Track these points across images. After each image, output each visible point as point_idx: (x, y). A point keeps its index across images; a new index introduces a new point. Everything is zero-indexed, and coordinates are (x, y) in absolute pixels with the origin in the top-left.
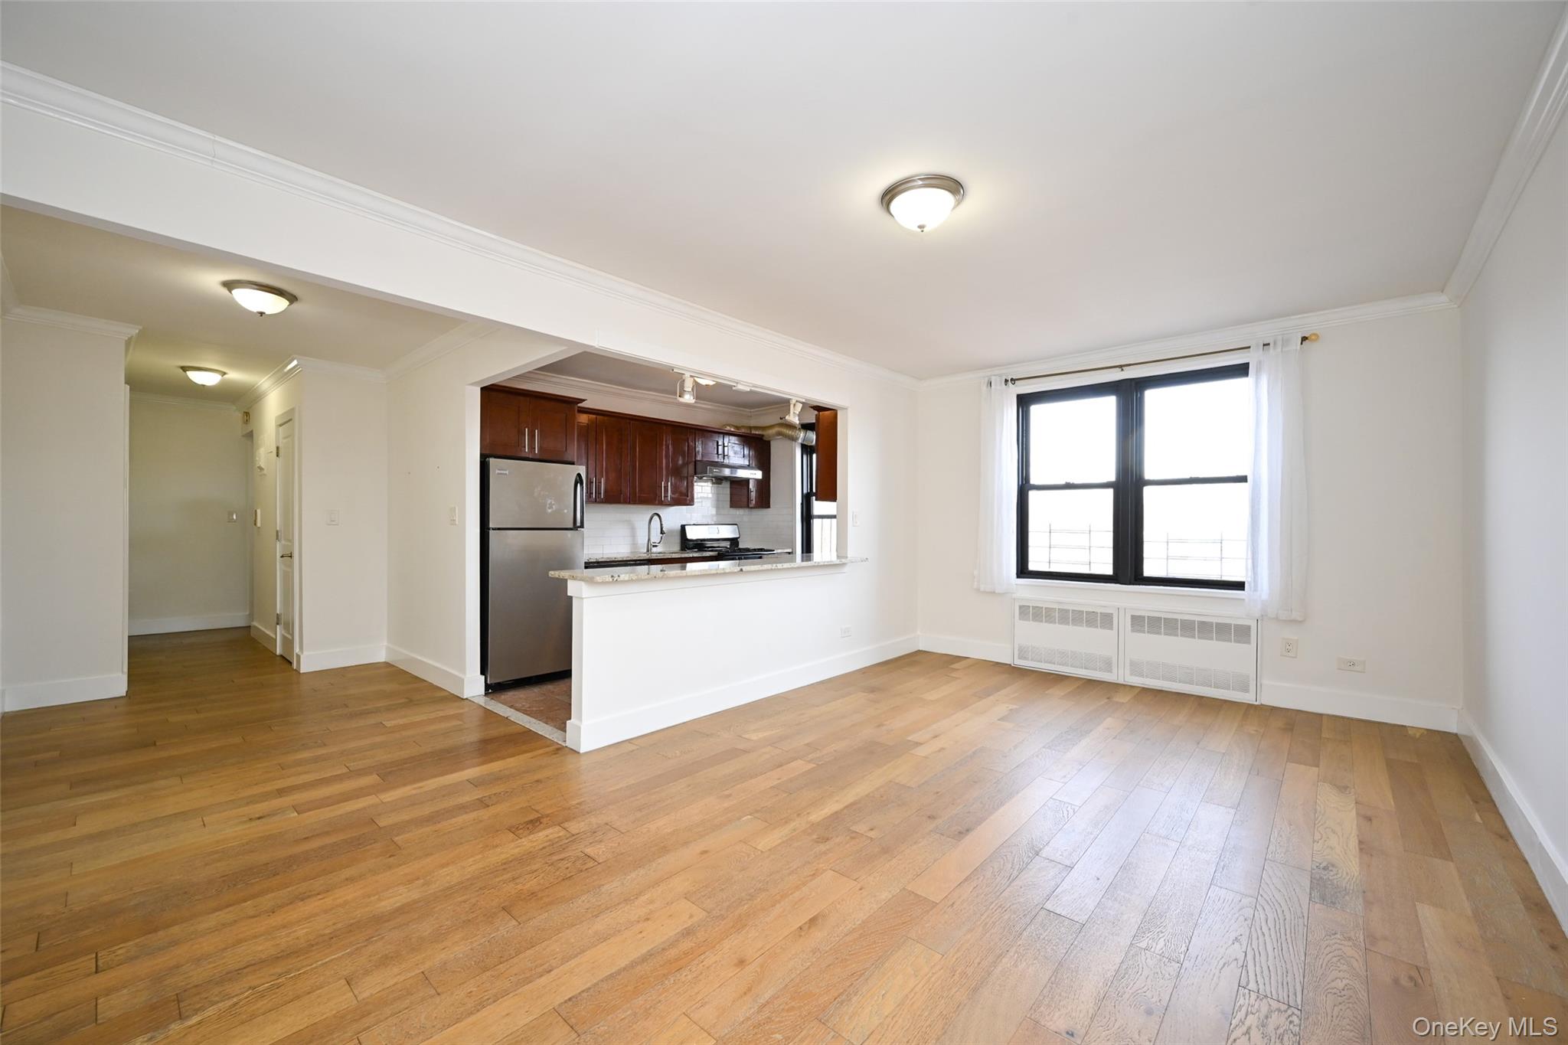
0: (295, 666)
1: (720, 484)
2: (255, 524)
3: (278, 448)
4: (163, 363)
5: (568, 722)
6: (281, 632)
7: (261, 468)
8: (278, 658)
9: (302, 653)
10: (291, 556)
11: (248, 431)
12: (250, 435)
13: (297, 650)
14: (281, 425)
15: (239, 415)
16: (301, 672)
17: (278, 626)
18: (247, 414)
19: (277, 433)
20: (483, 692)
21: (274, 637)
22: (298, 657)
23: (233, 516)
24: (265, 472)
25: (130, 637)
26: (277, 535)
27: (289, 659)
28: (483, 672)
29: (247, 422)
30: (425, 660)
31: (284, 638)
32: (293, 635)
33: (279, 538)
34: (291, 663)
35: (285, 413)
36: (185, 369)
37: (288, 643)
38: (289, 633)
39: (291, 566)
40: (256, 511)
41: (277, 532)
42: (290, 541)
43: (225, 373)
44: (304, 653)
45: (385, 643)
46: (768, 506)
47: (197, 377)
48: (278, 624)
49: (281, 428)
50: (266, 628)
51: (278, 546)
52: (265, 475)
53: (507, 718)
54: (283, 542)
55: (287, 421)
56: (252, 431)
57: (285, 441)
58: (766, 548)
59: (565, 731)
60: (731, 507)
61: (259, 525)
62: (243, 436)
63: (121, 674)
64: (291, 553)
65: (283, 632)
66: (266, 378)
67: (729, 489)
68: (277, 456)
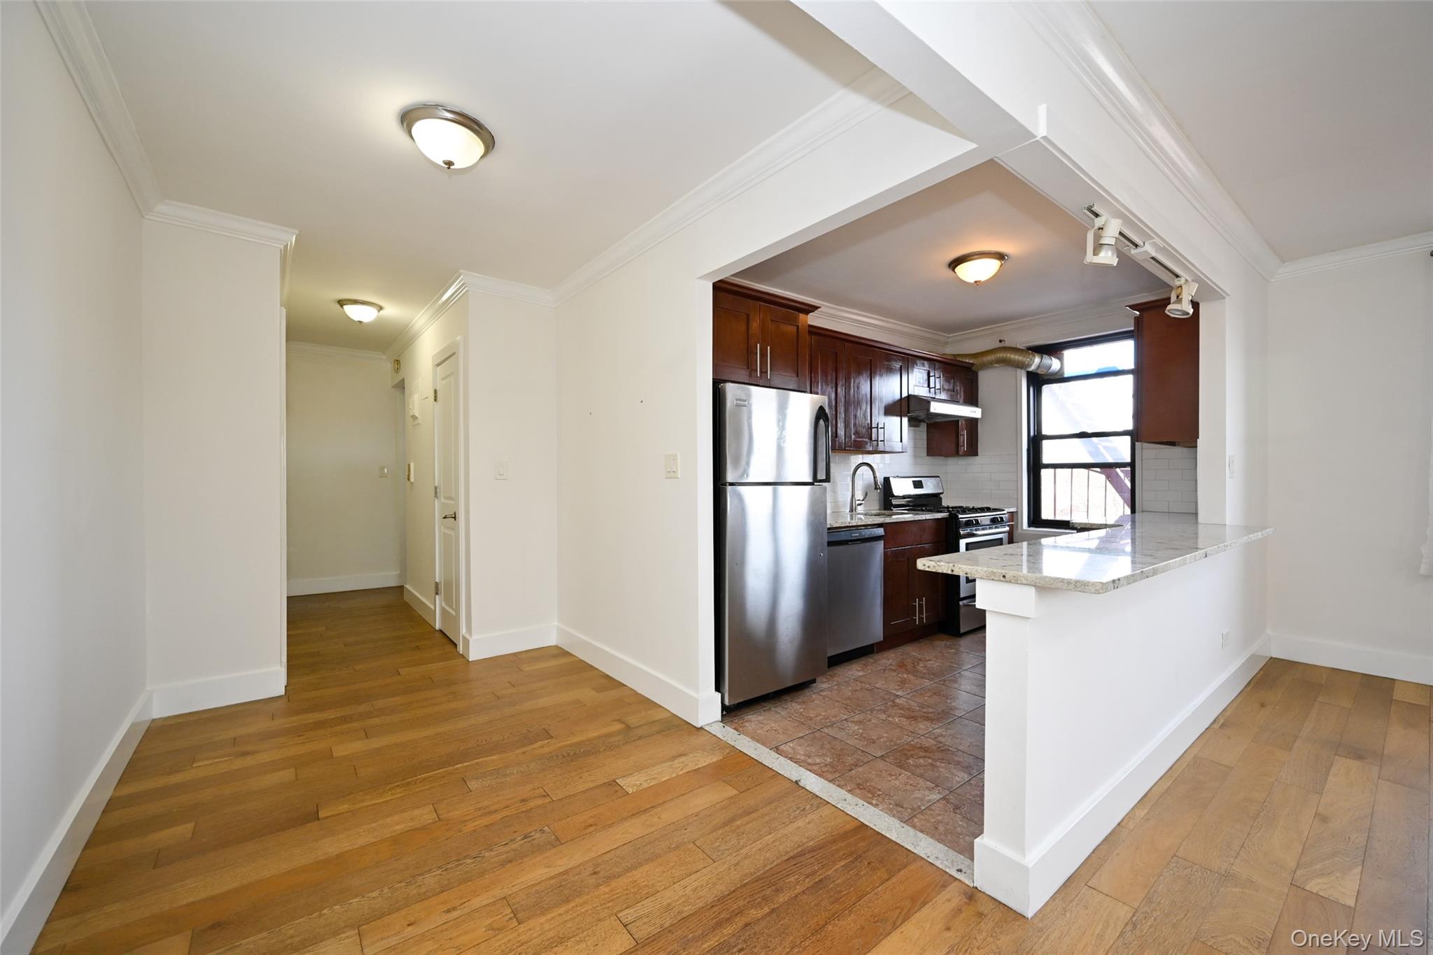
0: (461, 649)
1: (917, 426)
2: (409, 479)
3: (435, 392)
4: (320, 295)
5: (977, 841)
6: (441, 604)
7: (414, 417)
8: (438, 635)
9: (471, 634)
10: (455, 518)
11: (400, 379)
12: (401, 386)
13: (463, 631)
14: (438, 365)
15: (388, 366)
16: (470, 660)
17: (437, 596)
18: (398, 362)
19: (435, 373)
20: (719, 717)
21: (432, 607)
22: (466, 642)
23: (384, 471)
24: (419, 421)
25: (290, 599)
26: (436, 493)
27: (455, 641)
28: (718, 688)
29: (397, 370)
30: (618, 654)
31: (444, 612)
32: (457, 610)
33: (438, 495)
34: (455, 645)
35: (445, 348)
36: (341, 303)
37: (452, 619)
38: (451, 606)
39: (455, 529)
40: (409, 465)
41: (436, 488)
42: (451, 498)
43: (381, 308)
44: (473, 637)
45: (556, 623)
46: (976, 454)
47: (353, 312)
48: (437, 594)
49: (438, 368)
50: (422, 595)
51: (436, 503)
52: (419, 424)
53: (797, 782)
54: (443, 500)
55: (447, 358)
56: (403, 379)
57: (444, 382)
58: (992, 506)
59: (972, 859)
60: (928, 455)
61: (412, 479)
62: (394, 387)
63: (279, 668)
64: (455, 513)
65: (443, 604)
66: (423, 311)
67: (925, 433)
68: (435, 400)
